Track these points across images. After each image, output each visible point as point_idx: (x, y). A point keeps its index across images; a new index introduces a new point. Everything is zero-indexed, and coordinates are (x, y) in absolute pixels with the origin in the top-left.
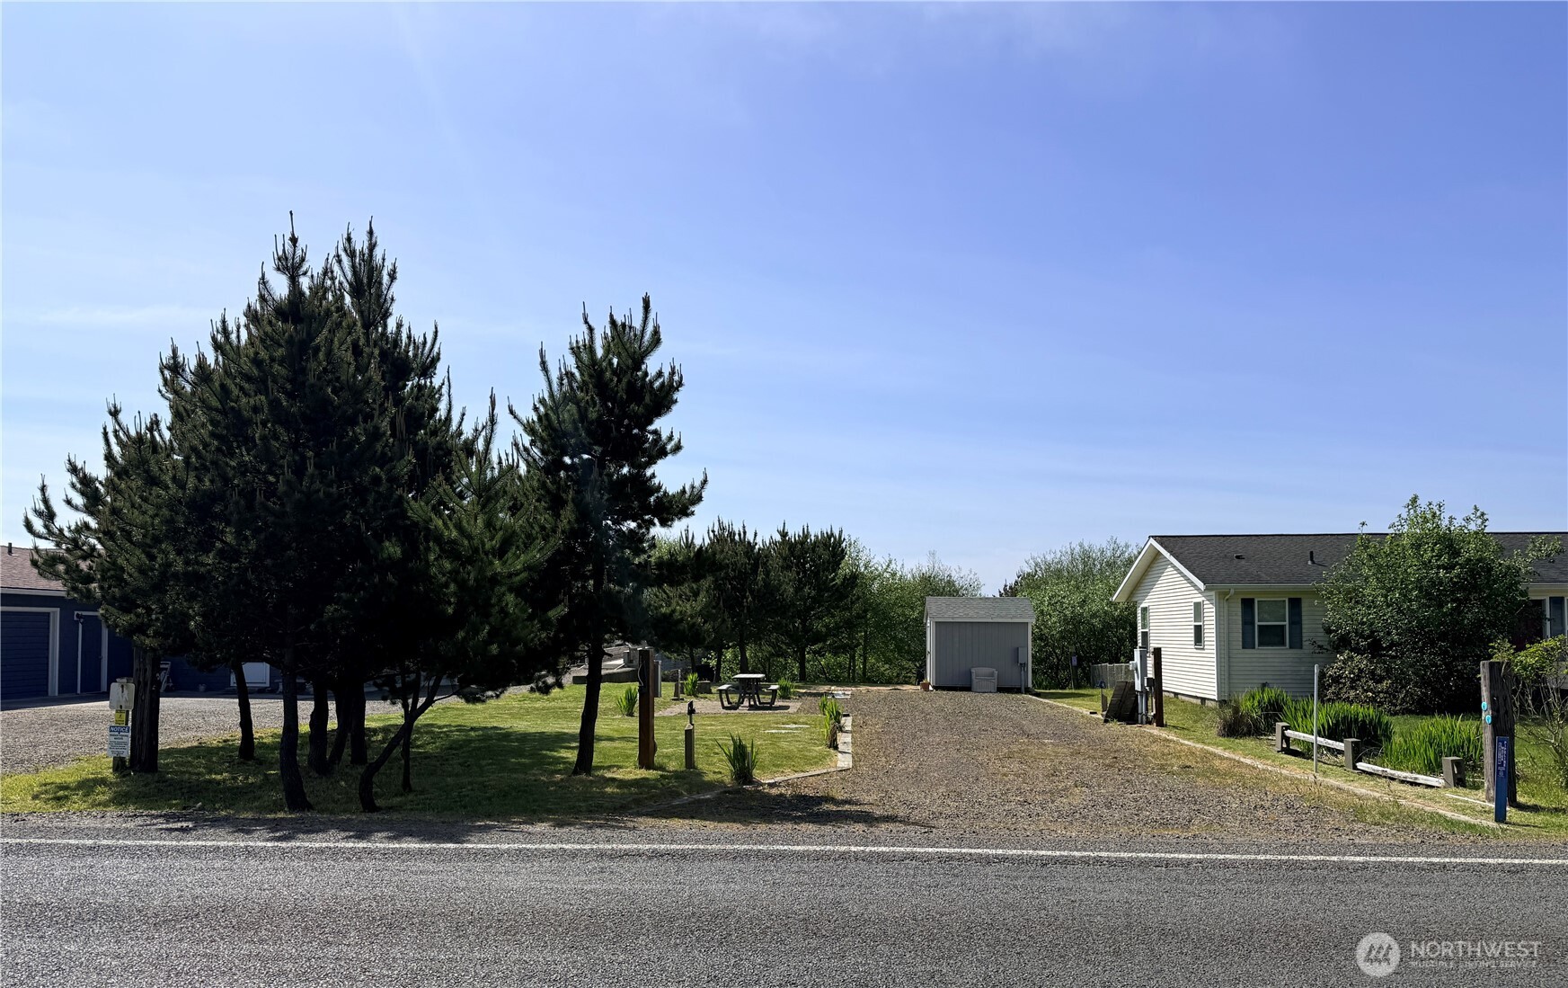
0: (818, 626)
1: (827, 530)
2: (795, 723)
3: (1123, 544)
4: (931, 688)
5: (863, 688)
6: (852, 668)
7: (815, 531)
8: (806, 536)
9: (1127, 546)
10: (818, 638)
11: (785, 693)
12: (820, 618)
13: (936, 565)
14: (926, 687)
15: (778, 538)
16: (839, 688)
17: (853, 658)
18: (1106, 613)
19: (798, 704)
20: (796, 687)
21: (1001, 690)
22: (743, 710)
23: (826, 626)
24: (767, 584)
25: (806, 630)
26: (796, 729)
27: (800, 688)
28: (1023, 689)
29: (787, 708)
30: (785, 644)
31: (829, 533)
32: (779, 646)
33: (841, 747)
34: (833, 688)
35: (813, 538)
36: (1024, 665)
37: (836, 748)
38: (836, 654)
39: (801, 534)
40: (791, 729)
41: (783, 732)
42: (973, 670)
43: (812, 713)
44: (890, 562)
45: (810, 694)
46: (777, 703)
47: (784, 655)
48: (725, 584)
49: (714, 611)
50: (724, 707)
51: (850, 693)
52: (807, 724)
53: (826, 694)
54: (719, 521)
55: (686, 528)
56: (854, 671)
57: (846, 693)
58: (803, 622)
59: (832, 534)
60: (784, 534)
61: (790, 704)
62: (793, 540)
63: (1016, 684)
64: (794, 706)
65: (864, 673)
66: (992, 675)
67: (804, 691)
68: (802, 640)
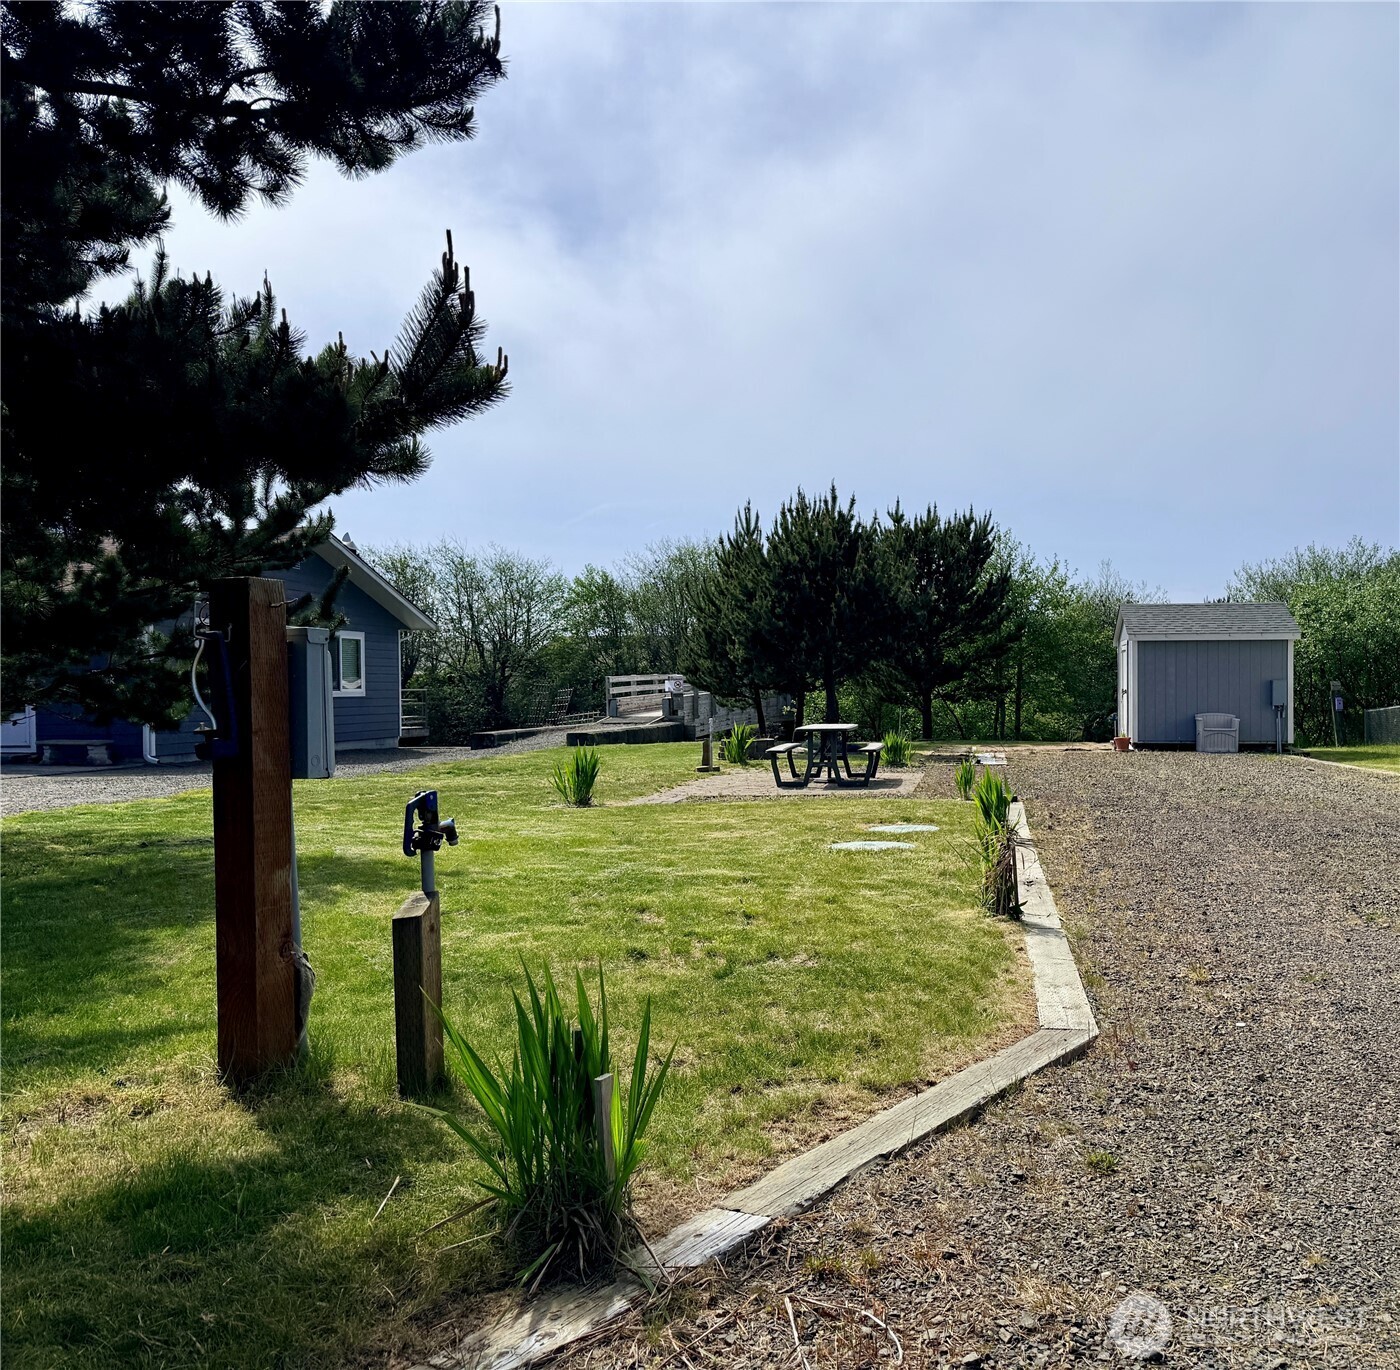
0: (949, 655)
1: (963, 511)
2: (907, 820)
3: (1369, 546)
4: (1131, 747)
5: (1023, 748)
6: (1000, 720)
7: (946, 516)
8: (933, 520)
9: (1376, 549)
10: (951, 673)
11: (896, 759)
12: (954, 645)
13: (1111, 582)
14: (1123, 745)
15: (888, 524)
16: (984, 749)
17: (1001, 704)
18: (1387, 629)
19: (918, 776)
20: (914, 748)
21: (1243, 748)
22: (815, 789)
23: (962, 656)
24: (869, 581)
25: (934, 660)
26: (908, 837)
27: (922, 748)
28: (1279, 747)
29: (896, 783)
30: (901, 682)
31: (968, 516)
32: (891, 687)
33: (1029, 913)
34: (974, 748)
35: (942, 526)
36: (1283, 708)
37: (1015, 913)
38: (977, 698)
39: (925, 519)
40: (896, 838)
41: (877, 845)
42: (1199, 718)
43: (944, 795)
44: (1056, 563)
45: (940, 759)
46: (880, 775)
47: (900, 700)
48: (799, 579)
49: (781, 623)
50: (781, 784)
51: (1003, 755)
52: (931, 821)
53: (967, 758)
54: (799, 494)
55: (746, 504)
56: (1003, 724)
57: (998, 755)
58: (928, 652)
59: (972, 519)
60: (898, 519)
61: (903, 776)
62: (912, 527)
63: (1267, 739)
64: (910, 779)
65: (1017, 727)
66: (1229, 724)
67: (929, 753)
68: (926, 677)
